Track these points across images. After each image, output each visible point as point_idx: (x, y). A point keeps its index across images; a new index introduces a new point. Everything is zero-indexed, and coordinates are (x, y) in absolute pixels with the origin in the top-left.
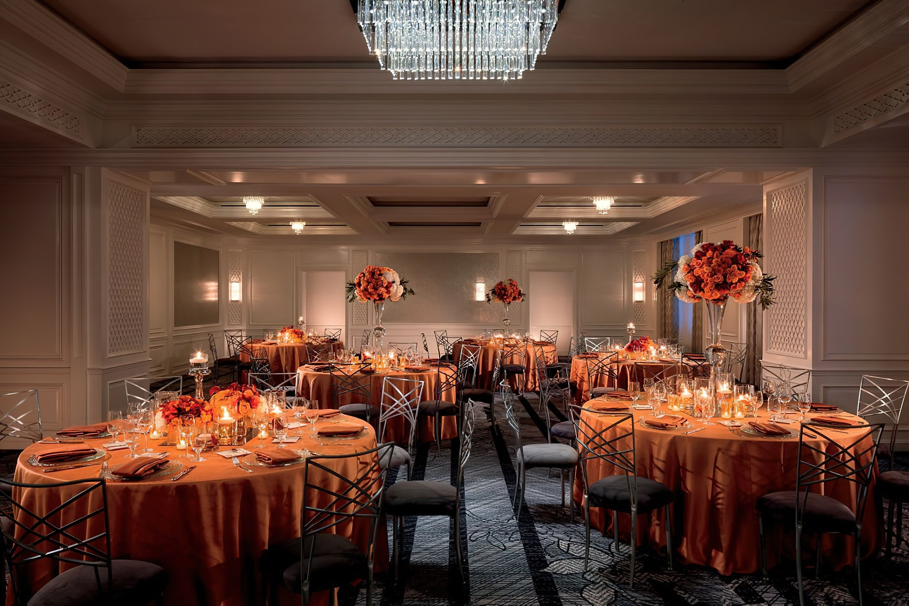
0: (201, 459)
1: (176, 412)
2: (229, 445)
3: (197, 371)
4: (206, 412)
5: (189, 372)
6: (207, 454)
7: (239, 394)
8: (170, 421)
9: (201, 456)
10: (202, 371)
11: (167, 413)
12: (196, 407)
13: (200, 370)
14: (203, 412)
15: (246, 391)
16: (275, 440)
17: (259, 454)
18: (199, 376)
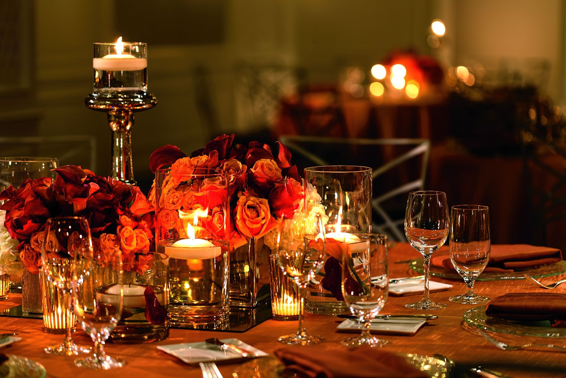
0: (108, 363)
1: (43, 211)
2: (200, 328)
3: (115, 96)
4: (136, 219)
5: (92, 98)
6: (129, 350)
7: (237, 169)
8: (28, 242)
9: (107, 354)
10: (130, 94)
11: (16, 215)
12: (104, 202)
13: (123, 93)
14: (124, 219)
15: (259, 163)
16: (347, 324)
17: (289, 356)
18: (119, 111)
